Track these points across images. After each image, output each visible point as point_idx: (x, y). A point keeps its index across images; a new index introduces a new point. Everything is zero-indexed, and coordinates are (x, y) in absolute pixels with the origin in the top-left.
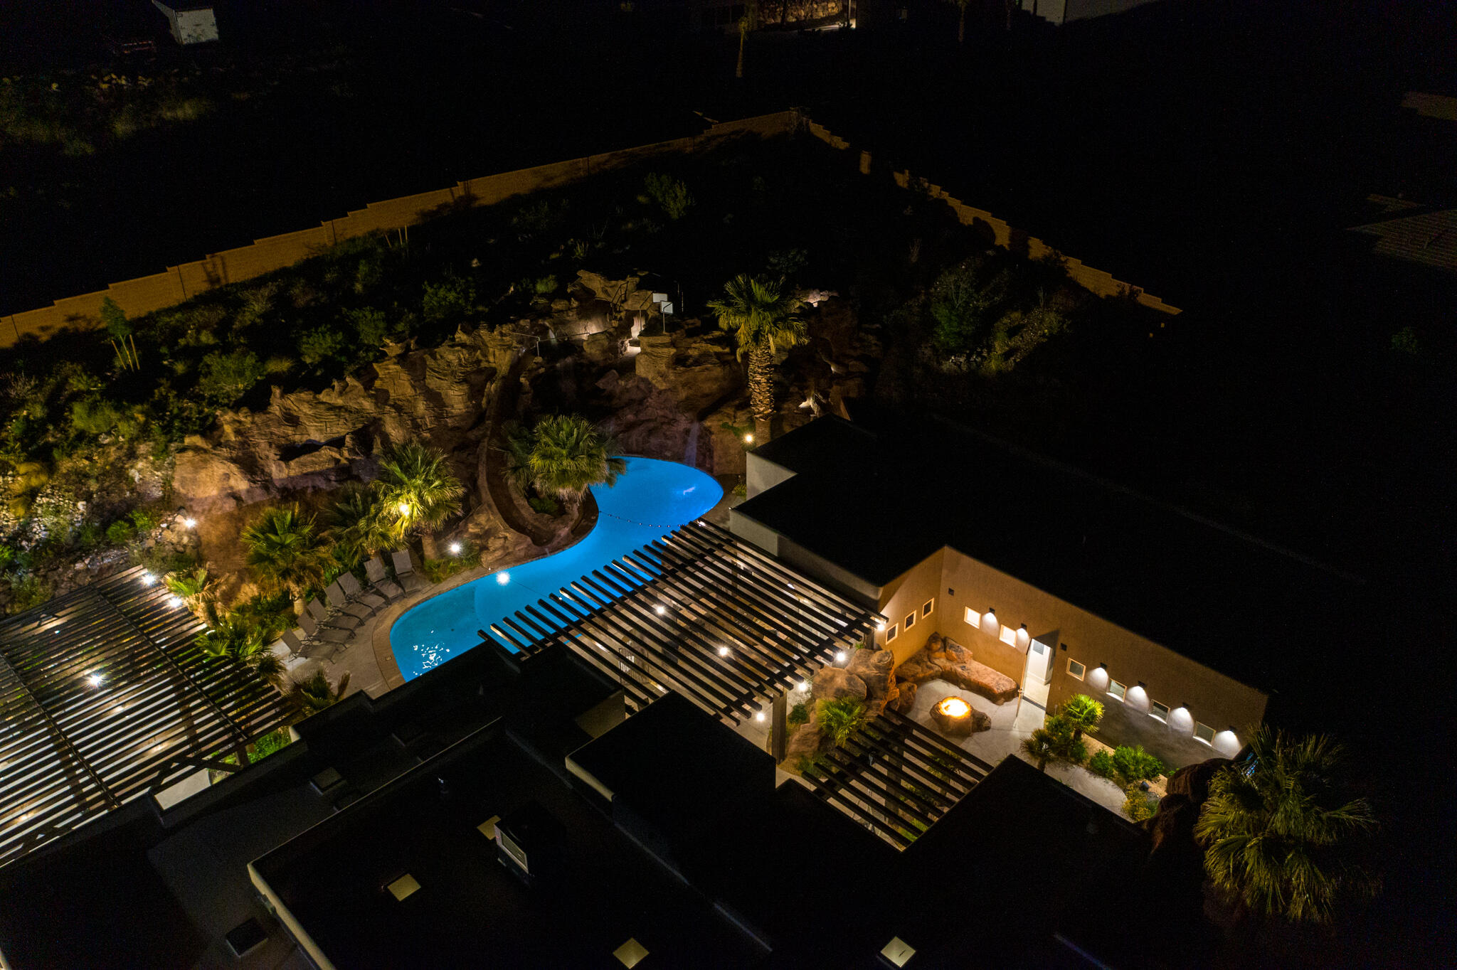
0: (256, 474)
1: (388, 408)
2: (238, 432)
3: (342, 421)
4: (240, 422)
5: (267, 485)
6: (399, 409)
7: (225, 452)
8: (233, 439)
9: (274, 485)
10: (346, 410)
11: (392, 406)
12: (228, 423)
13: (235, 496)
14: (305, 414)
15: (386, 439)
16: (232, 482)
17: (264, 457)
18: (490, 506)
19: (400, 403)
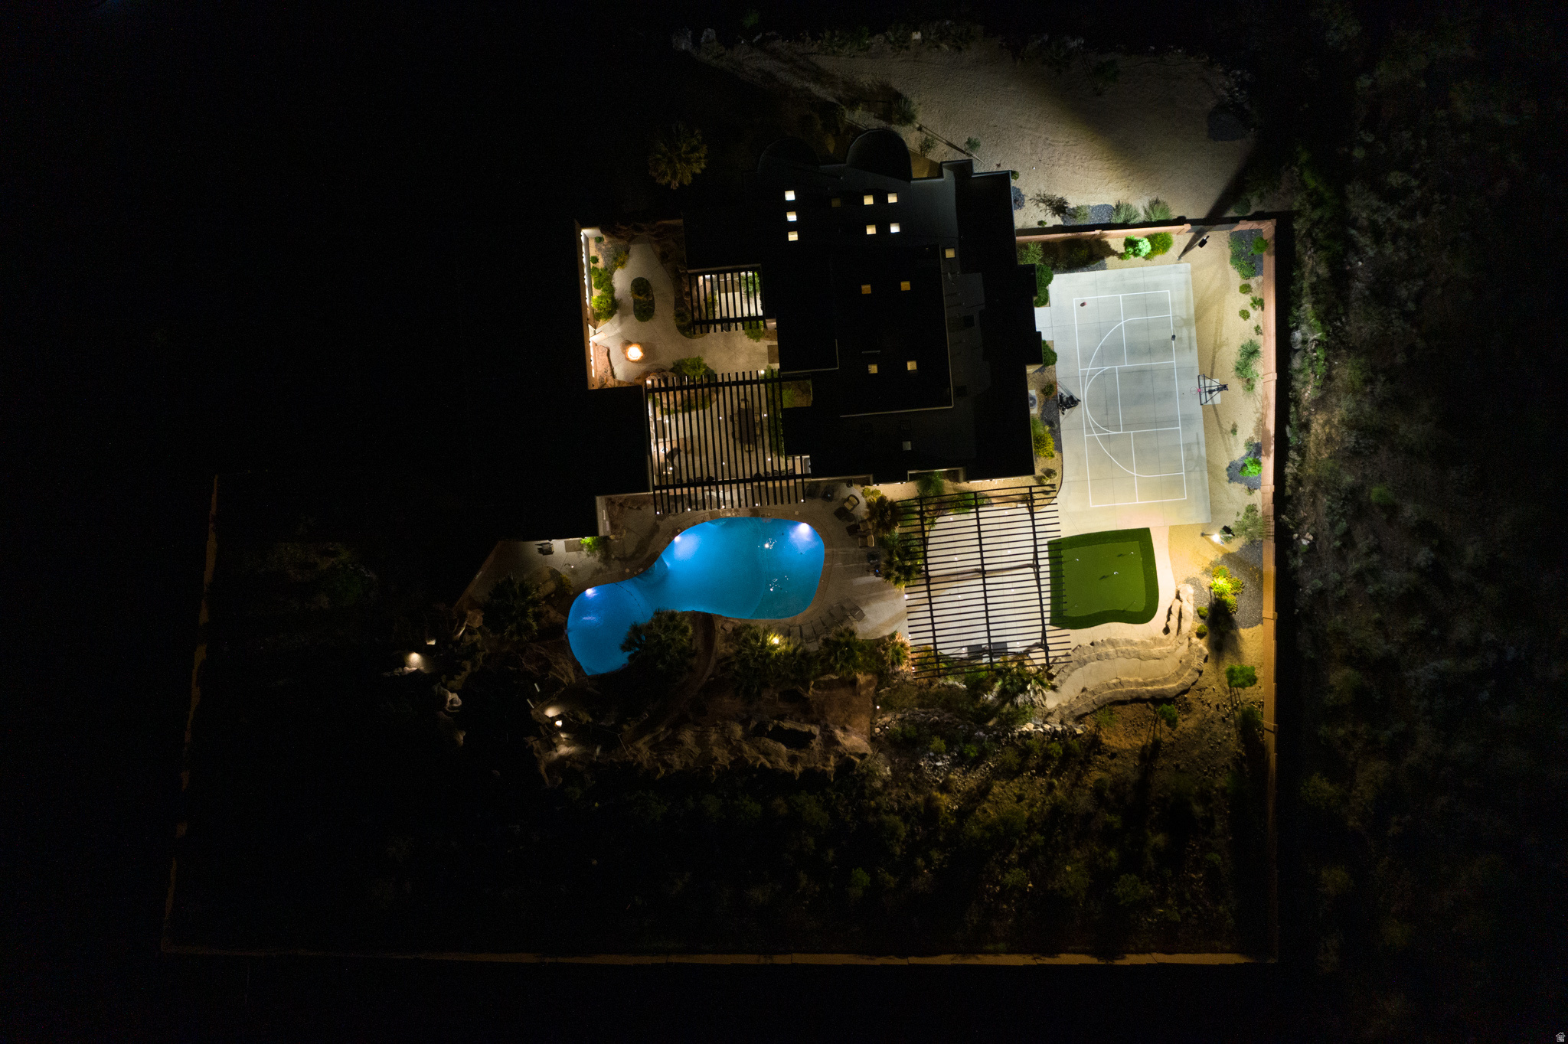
0: (828, 736)
1: (734, 743)
2: (828, 759)
3: (766, 744)
4: (824, 765)
5: (825, 729)
6: (728, 741)
7: (840, 749)
8: (832, 757)
9: (821, 727)
10: (760, 750)
11: (731, 744)
12: (831, 766)
13: (844, 729)
14: (783, 761)
15: (744, 730)
16: (843, 735)
17: (819, 745)
18: (716, 654)
19: (725, 745)
